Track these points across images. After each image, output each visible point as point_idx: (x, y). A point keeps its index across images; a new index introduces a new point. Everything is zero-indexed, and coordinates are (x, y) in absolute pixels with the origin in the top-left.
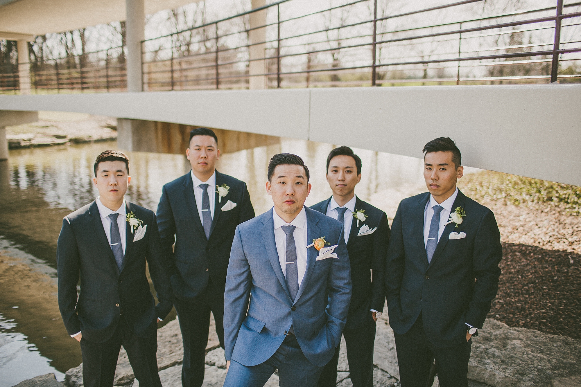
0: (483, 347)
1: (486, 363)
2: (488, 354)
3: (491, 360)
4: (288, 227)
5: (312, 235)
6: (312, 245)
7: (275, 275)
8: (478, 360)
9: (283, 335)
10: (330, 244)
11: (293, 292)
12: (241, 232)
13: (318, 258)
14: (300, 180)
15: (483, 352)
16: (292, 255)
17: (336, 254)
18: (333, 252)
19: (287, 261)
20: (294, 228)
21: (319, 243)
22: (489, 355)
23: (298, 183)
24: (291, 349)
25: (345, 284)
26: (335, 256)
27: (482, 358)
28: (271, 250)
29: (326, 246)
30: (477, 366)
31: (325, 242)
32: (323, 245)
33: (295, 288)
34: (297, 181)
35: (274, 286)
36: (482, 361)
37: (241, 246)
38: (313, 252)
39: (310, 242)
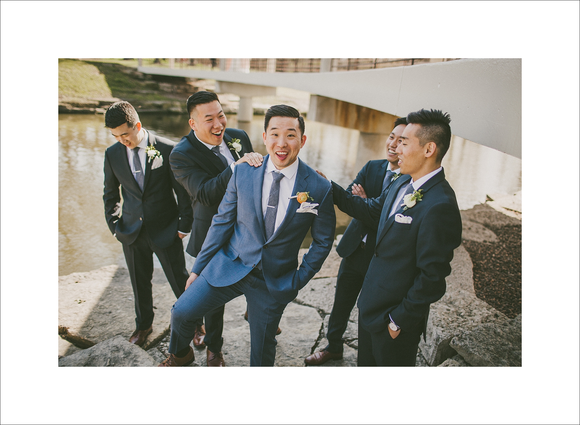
0: (511, 346)
1: (501, 362)
2: (511, 354)
3: (510, 361)
4: (277, 174)
5: (298, 188)
6: (295, 197)
7: (255, 213)
8: (495, 356)
9: (251, 266)
10: (313, 200)
11: (268, 232)
12: (237, 168)
13: (298, 211)
14: (292, 132)
15: (507, 351)
16: (275, 200)
17: (317, 211)
18: (314, 208)
19: (269, 204)
20: (283, 176)
21: (302, 196)
22: (512, 356)
23: (290, 136)
24: (255, 279)
25: (325, 239)
26: (315, 212)
27: (501, 356)
28: (257, 189)
29: (308, 200)
30: (490, 362)
31: (308, 197)
32: (306, 199)
33: (270, 230)
34: (289, 134)
35: (252, 223)
36: (498, 359)
37: (234, 180)
38: (295, 204)
39: (294, 194)
